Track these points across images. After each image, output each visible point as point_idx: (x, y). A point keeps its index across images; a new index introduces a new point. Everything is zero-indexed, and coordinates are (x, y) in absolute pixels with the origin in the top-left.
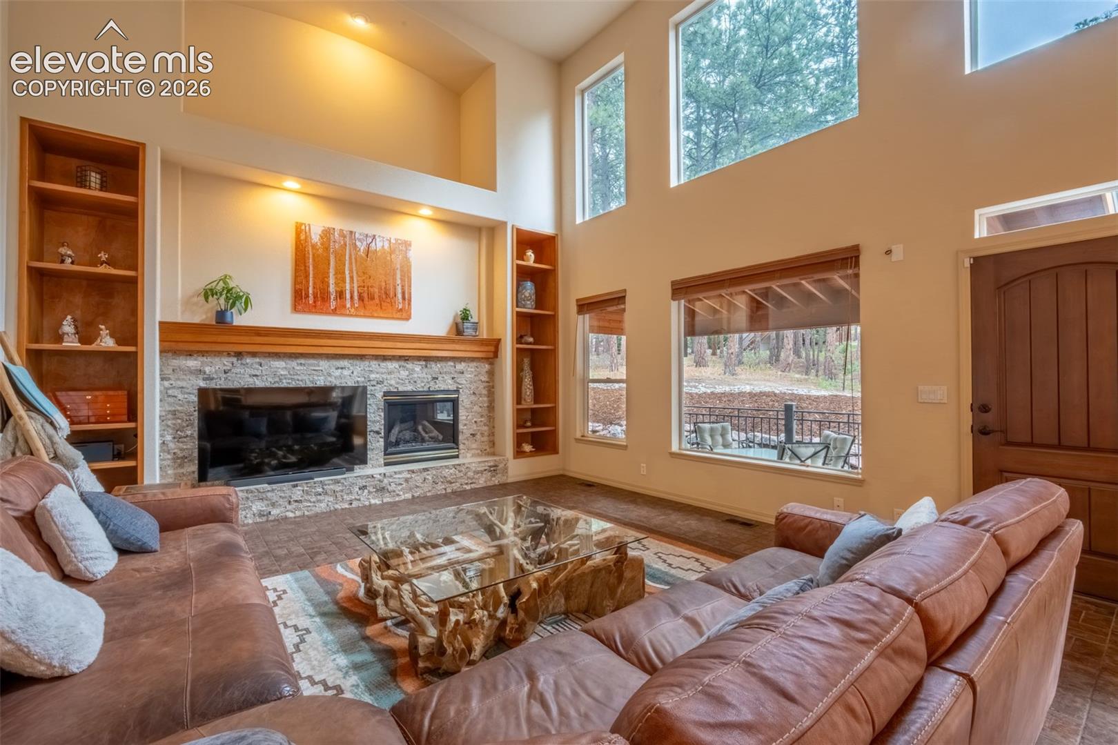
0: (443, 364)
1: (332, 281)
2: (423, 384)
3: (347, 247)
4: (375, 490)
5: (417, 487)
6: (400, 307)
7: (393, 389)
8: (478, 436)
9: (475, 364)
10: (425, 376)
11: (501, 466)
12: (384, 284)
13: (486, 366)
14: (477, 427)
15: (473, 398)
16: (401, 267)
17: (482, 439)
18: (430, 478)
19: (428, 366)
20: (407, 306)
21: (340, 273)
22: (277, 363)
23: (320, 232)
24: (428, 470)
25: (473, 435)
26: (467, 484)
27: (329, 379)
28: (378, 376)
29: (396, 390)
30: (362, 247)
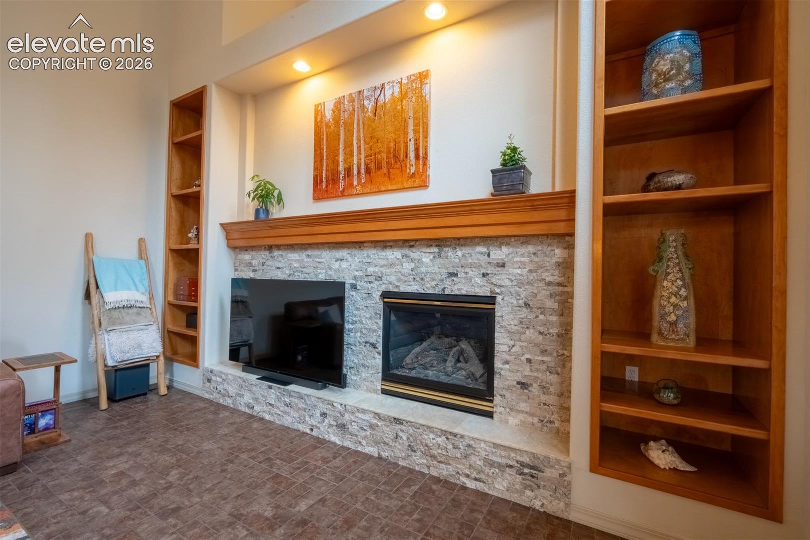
0: (467, 250)
1: (341, 159)
2: (434, 284)
3: (356, 113)
4: (335, 424)
5: (385, 443)
6: (413, 170)
7: (392, 289)
8: (535, 389)
9: (531, 249)
10: (437, 271)
11: (550, 473)
12: (393, 145)
13: (558, 251)
14: (531, 370)
15: (524, 313)
16: (414, 114)
17: (544, 398)
18: (405, 438)
19: (443, 254)
20: (421, 167)
21: (349, 145)
22: (293, 255)
23: (332, 107)
24: (402, 424)
25: (523, 385)
26: (468, 476)
27: (330, 273)
28: (377, 270)
29: (396, 290)
30: (369, 105)
